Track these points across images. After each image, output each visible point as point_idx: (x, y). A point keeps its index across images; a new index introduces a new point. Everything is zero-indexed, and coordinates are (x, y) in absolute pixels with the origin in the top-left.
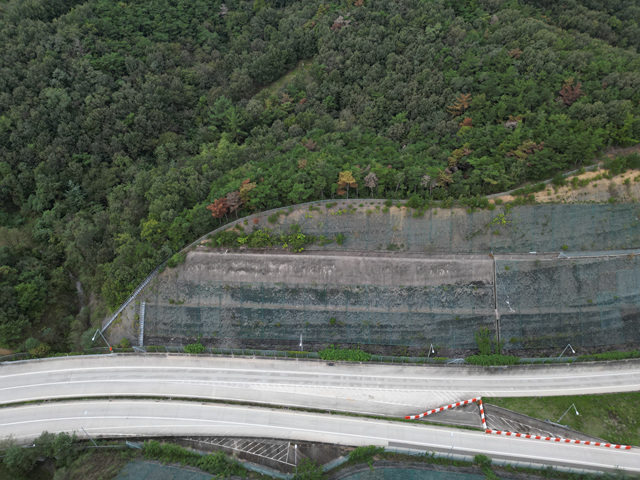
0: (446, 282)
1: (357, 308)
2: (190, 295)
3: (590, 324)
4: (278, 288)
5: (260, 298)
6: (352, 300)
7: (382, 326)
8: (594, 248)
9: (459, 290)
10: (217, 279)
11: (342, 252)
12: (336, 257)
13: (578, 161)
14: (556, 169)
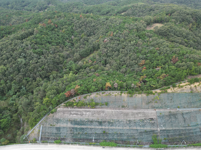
0: (141, 118)
1: (112, 127)
2: (57, 123)
3: (190, 133)
4: (86, 120)
5: (80, 124)
6: (111, 125)
7: (121, 134)
8: (188, 107)
9: (145, 121)
10: (66, 117)
11: (107, 108)
12: (105, 110)
13: (180, 80)
14: (173, 82)
